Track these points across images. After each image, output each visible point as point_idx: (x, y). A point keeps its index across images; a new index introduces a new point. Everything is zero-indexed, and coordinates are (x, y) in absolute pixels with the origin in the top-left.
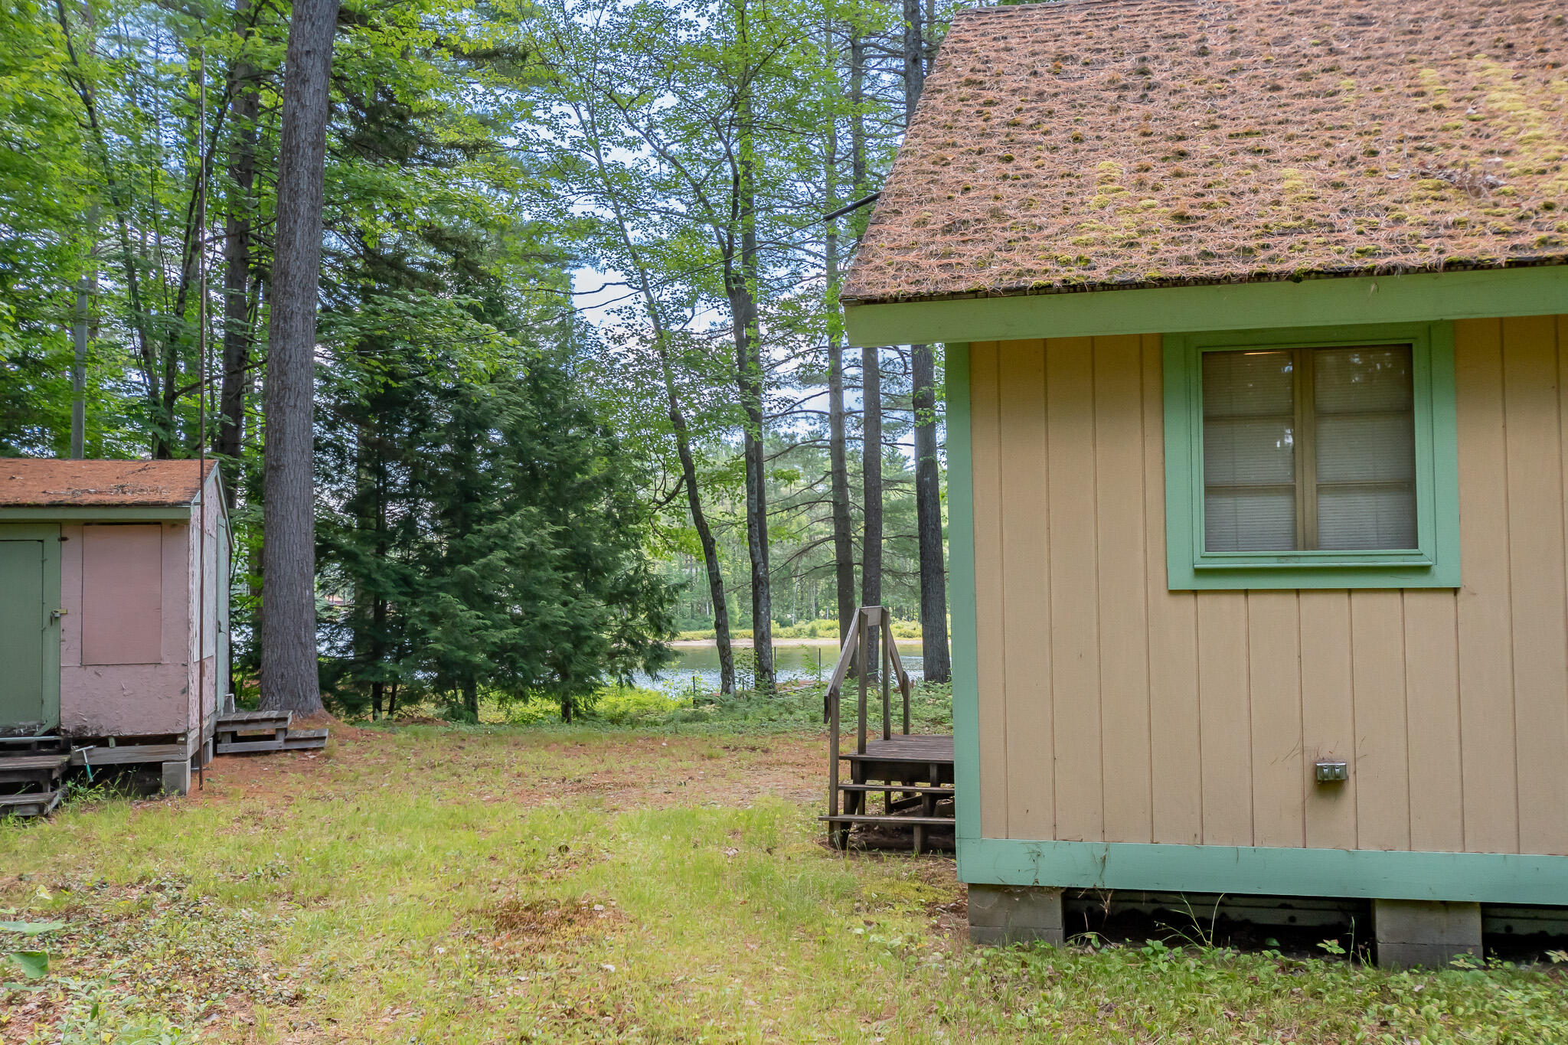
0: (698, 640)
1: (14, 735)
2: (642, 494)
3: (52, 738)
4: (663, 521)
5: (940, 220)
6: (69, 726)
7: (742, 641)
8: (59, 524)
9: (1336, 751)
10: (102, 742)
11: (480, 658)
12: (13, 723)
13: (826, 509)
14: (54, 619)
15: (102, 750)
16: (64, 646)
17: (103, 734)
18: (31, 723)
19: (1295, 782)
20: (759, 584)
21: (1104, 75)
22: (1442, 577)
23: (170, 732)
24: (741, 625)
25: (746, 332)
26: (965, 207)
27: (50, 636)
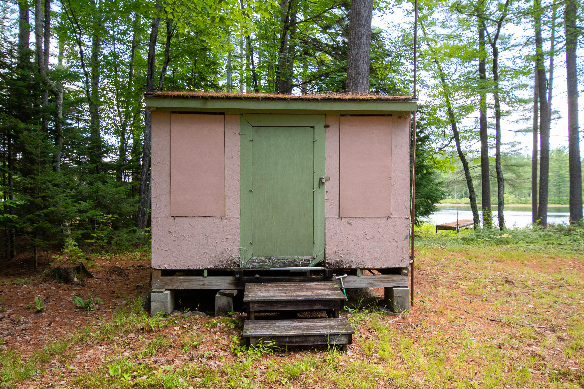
1: (296, 266)
3: (320, 268)
6: (331, 260)
8: (324, 114)
10: (352, 272)
12: (295, 258)
14: (321, 183)
15: (352, 278)
16: (328, 203)
17: (354, 267)
18: (306, 257)
23: (397, 266)
27: (319, 195)
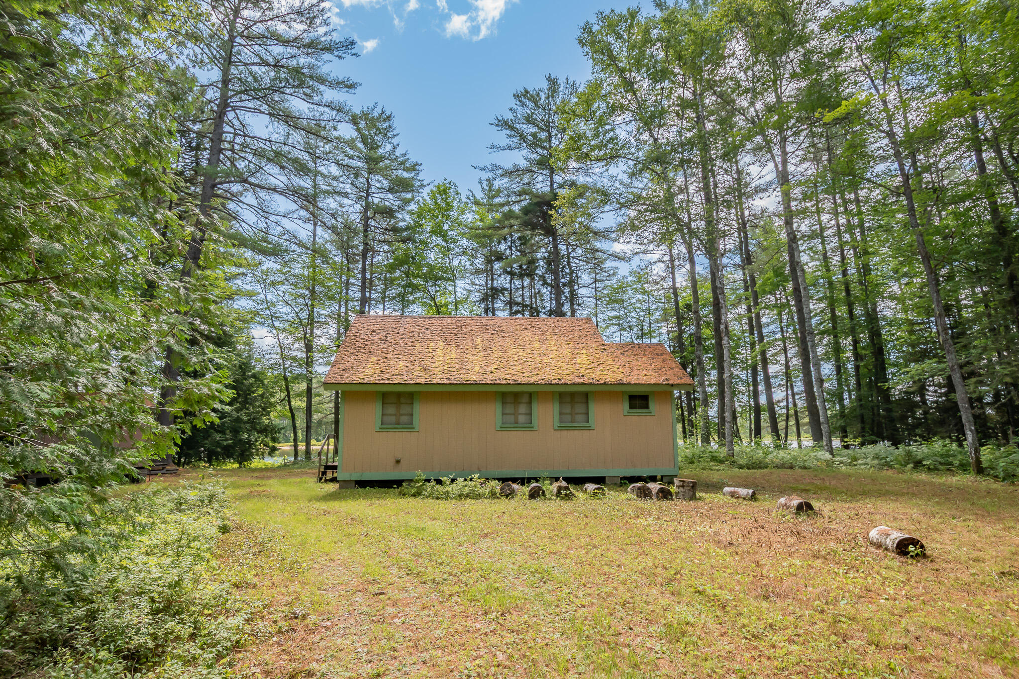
0: (286, 447)
2: (272, 400)
4: (279, 408)
5: (342, 368)
7: (302, 447)
9: (399, 456)
11: (219, 450)
13: (332, 405)
19: (393, 462)
20: (308, 428)
21: (379, 336)
22: (417, 429)
24: (301, 441)
25: (310, 354)
26: (348, 366)
